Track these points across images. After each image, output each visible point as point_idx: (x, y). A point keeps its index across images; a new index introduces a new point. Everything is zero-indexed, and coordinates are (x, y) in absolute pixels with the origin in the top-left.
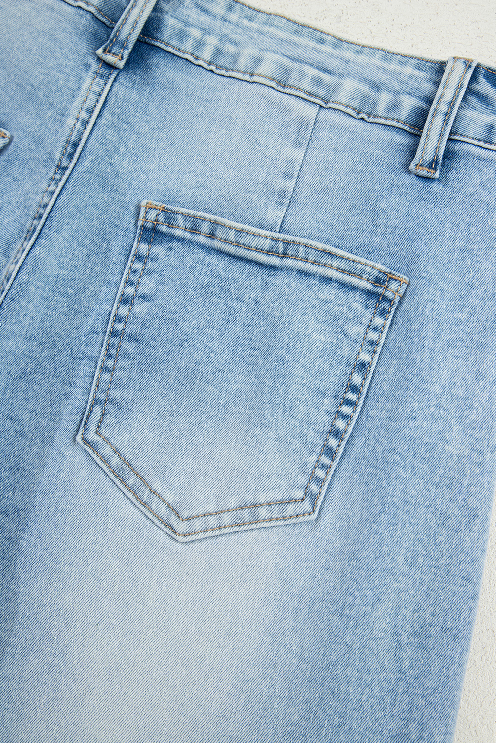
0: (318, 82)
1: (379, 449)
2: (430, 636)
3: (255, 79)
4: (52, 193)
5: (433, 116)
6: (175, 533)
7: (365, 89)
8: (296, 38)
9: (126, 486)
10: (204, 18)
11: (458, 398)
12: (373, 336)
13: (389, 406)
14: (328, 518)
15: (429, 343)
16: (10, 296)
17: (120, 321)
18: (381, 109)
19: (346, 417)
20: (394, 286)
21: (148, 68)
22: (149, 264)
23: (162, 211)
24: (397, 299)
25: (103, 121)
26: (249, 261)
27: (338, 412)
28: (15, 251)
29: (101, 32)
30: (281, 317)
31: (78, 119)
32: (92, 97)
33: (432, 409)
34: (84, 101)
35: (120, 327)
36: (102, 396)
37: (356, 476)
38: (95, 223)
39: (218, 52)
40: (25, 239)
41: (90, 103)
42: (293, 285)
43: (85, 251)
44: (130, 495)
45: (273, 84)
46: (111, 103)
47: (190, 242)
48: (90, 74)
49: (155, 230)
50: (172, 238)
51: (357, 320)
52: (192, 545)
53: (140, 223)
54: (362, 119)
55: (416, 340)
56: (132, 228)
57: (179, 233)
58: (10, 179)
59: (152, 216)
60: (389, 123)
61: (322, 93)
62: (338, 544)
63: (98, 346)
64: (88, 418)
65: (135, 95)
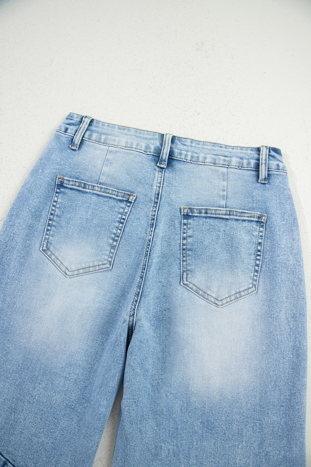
0: (225, 160)
1: (271, 267)
2: (297, 317)
3: (206, 164)
4: (156, 211)
5: (261, 165)
6: (218, 305)
7: (239, 160)
8: (214, 148)
9: (199, 295)
10: (185, 147)
11: (289, 247)
12: (261, 234)
13: (271, 254)
14: (260, 290)
15: (278, 233)
16: (152, 246)
17: (184, 245)
18: (245, 165)
19: (259, 260)
20: (264, 218)
21: (172, 166)
22: (188, 226)
23: (189, 209)
24: (265, 222)
25: (164, 185)
26: (219, 218)
27: (256, 259)
28: (149, 232)
29: (156, 158)
30: (233, 234)
31: (157, 186)
32: (159, 179)
33: (283, 252)
34: (157, 180)
35: (185, 247)
36: (185, 269)
37: (266, 276)
38: (169, 217)
39: (192, 157)
40: (151, 227)
41: (159, 181)
42: (234, 224)
43: (168, 226)
44: (201, 297)
45: (212, 164)
46: (165, 179)
47: (200, 217)
48: (157, 172)
49: (187, 215)
50: (194, 216)
51: (255, 230)
52: (224, 308)
53: (182, 214)
54: (240, 169)
55: (274, 233)
56: (180, 216)
57: (196, 215)
58: (140, 209)
59: (186, 211)
60: (249, 169)
61: (226, 163)
62: (265, 297)
63: (179, 254)
64: (182, 277)
65: (171, 175)
